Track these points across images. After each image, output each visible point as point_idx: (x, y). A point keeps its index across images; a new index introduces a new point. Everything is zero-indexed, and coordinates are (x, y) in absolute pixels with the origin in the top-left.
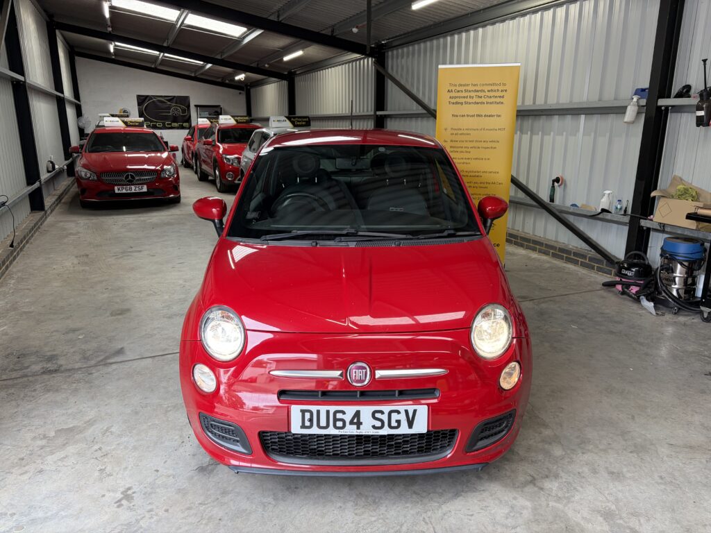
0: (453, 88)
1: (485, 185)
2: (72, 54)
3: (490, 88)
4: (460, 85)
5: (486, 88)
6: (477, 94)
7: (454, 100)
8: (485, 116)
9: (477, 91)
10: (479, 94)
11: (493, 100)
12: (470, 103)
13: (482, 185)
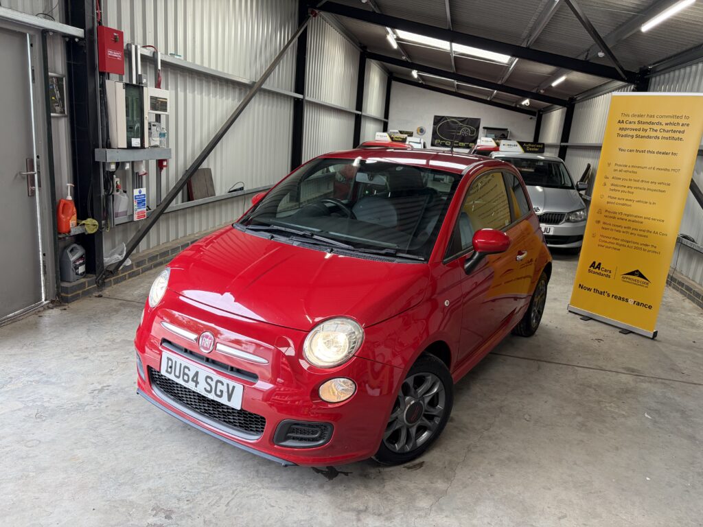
0: (625, 119)
1: (646, 234)
2: (391, 79)
3: (669, 120)
4: (634, 116)
5: (664, 121)
6: (652, 126)
7: (623, 133)
8: (658, 153)
9: (653, 123)
10: (655, 127)
11: (671, 134)
12: (642, 137)
13: (642, 233)
